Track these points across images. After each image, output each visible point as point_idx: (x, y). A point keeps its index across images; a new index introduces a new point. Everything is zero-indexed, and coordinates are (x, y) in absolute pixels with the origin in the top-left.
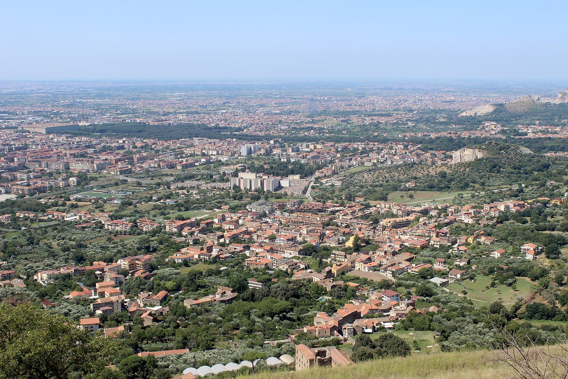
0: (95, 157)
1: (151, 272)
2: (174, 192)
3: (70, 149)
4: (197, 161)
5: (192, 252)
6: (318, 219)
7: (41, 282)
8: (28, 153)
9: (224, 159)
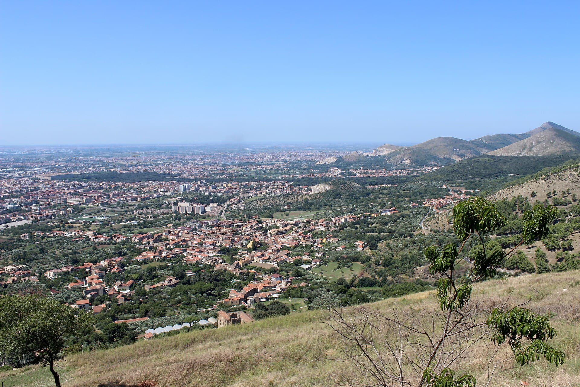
0: (84, 194)
1: (122, 268)
2: (136, 216)
3: (68, 189)
4: (151, 196)
5: (149, 255)
6: (230, 231)
7: (49, 278)
8: (39, 193)
9: (168, 194)
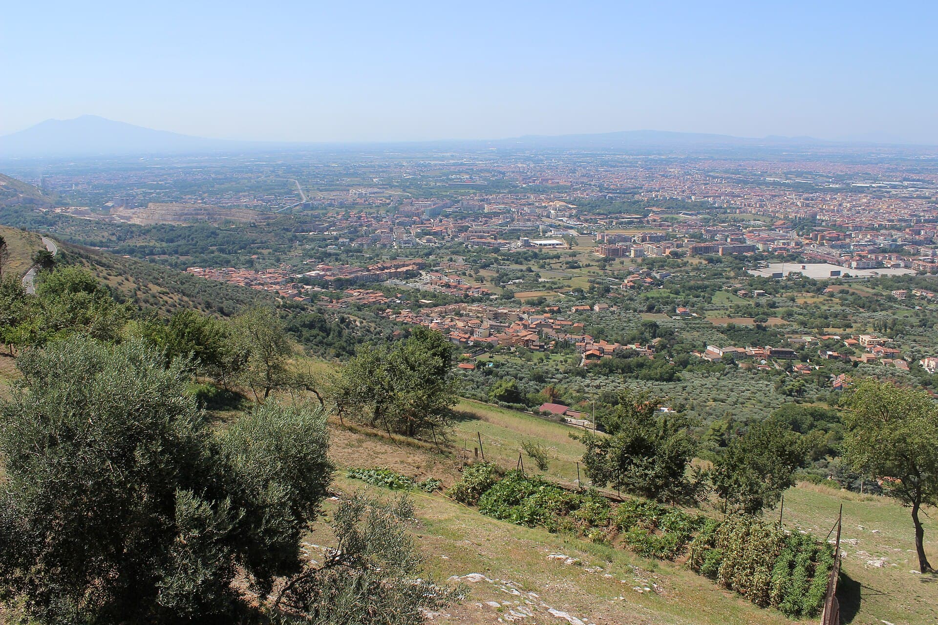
7: (927, 369)
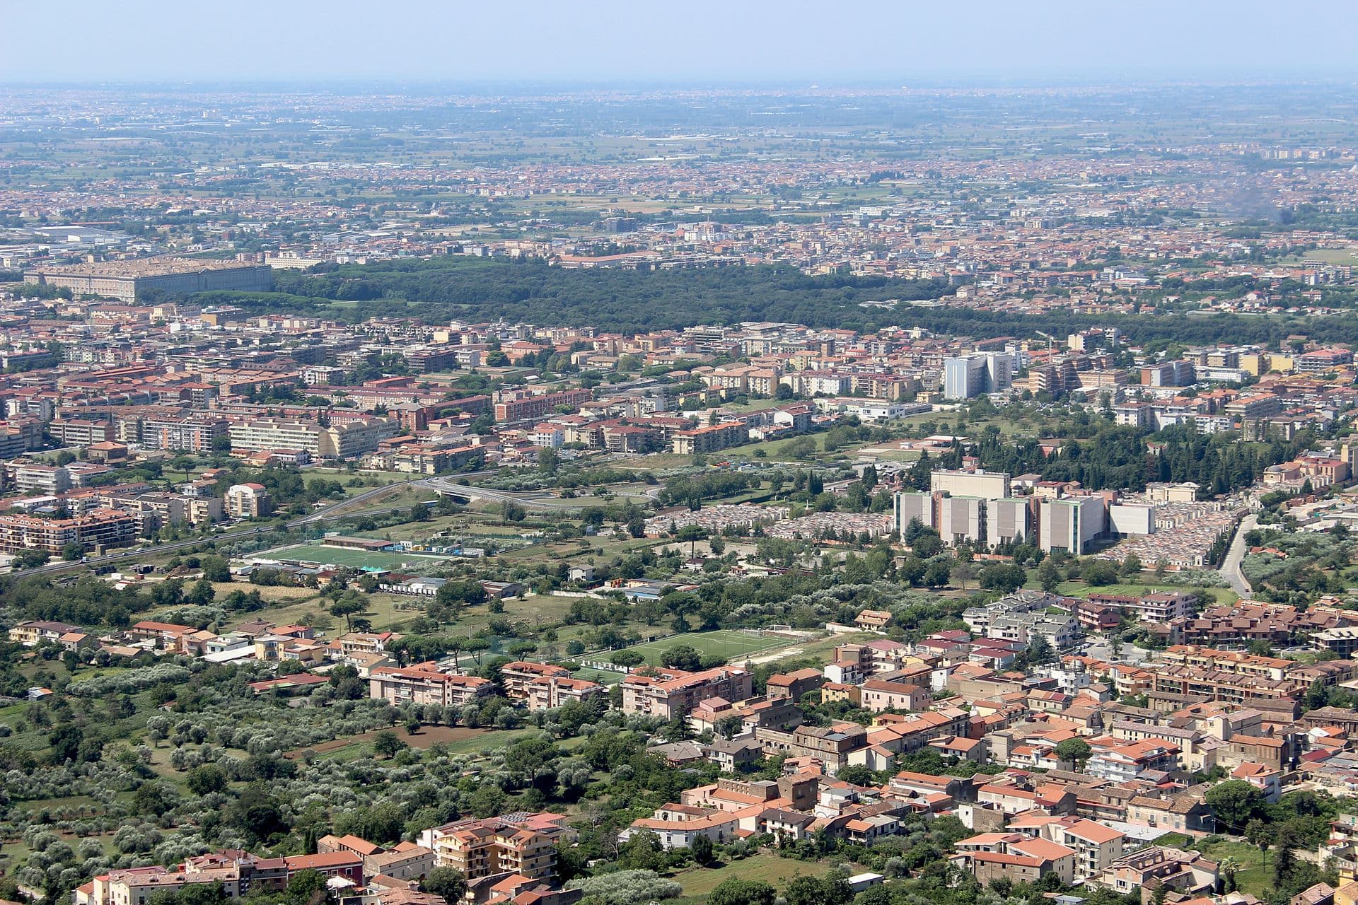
0: (336, 400)
1: (557, 884)
2: (658, 551)
3: (235, 365)
4: (756, 423)
5: (730, 806)
6: (1276, 674)
8: (61, 382)
9: (870, 412)
